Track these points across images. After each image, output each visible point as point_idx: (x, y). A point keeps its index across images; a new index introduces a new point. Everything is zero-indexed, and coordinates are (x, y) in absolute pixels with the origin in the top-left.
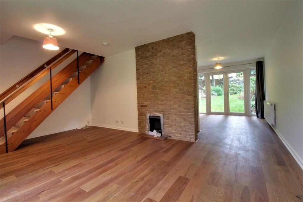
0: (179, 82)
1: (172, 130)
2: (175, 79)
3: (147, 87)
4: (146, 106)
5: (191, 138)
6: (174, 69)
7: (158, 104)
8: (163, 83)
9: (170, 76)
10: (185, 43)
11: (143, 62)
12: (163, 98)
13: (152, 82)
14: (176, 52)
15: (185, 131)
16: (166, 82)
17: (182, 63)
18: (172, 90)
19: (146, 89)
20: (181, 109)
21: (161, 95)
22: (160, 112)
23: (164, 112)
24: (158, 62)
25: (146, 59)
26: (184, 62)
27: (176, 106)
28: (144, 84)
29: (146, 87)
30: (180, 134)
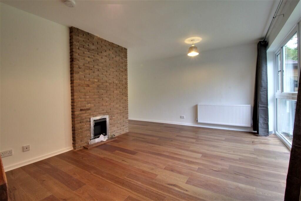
0: (119, 85)
1: (115, 129)
2: (117, 82)
3: (91, 86)
4: (89, 109)
5: (126, 129)
6: (116, 73)
7: (103, 105)
8: (108, 84)
9: (113, 78)
10: (123, 55)
11: (85, 52)
12: (108, 99)
13: (96, 80)
14: (118, 58)
15: (123, 126)
16: (110, 84)
17: (122, 70)
18: (115, 92)
19: (88, 88)
20: (121, 108)
21: (106, 96)
22: (104, 114)
23: (108, 113)
24: (103, 60)
25: (89, 52)
26: (123, 70)
27: (118, 106)
28: (86, 81)
29: (88, 86)
30: (121, 129)
